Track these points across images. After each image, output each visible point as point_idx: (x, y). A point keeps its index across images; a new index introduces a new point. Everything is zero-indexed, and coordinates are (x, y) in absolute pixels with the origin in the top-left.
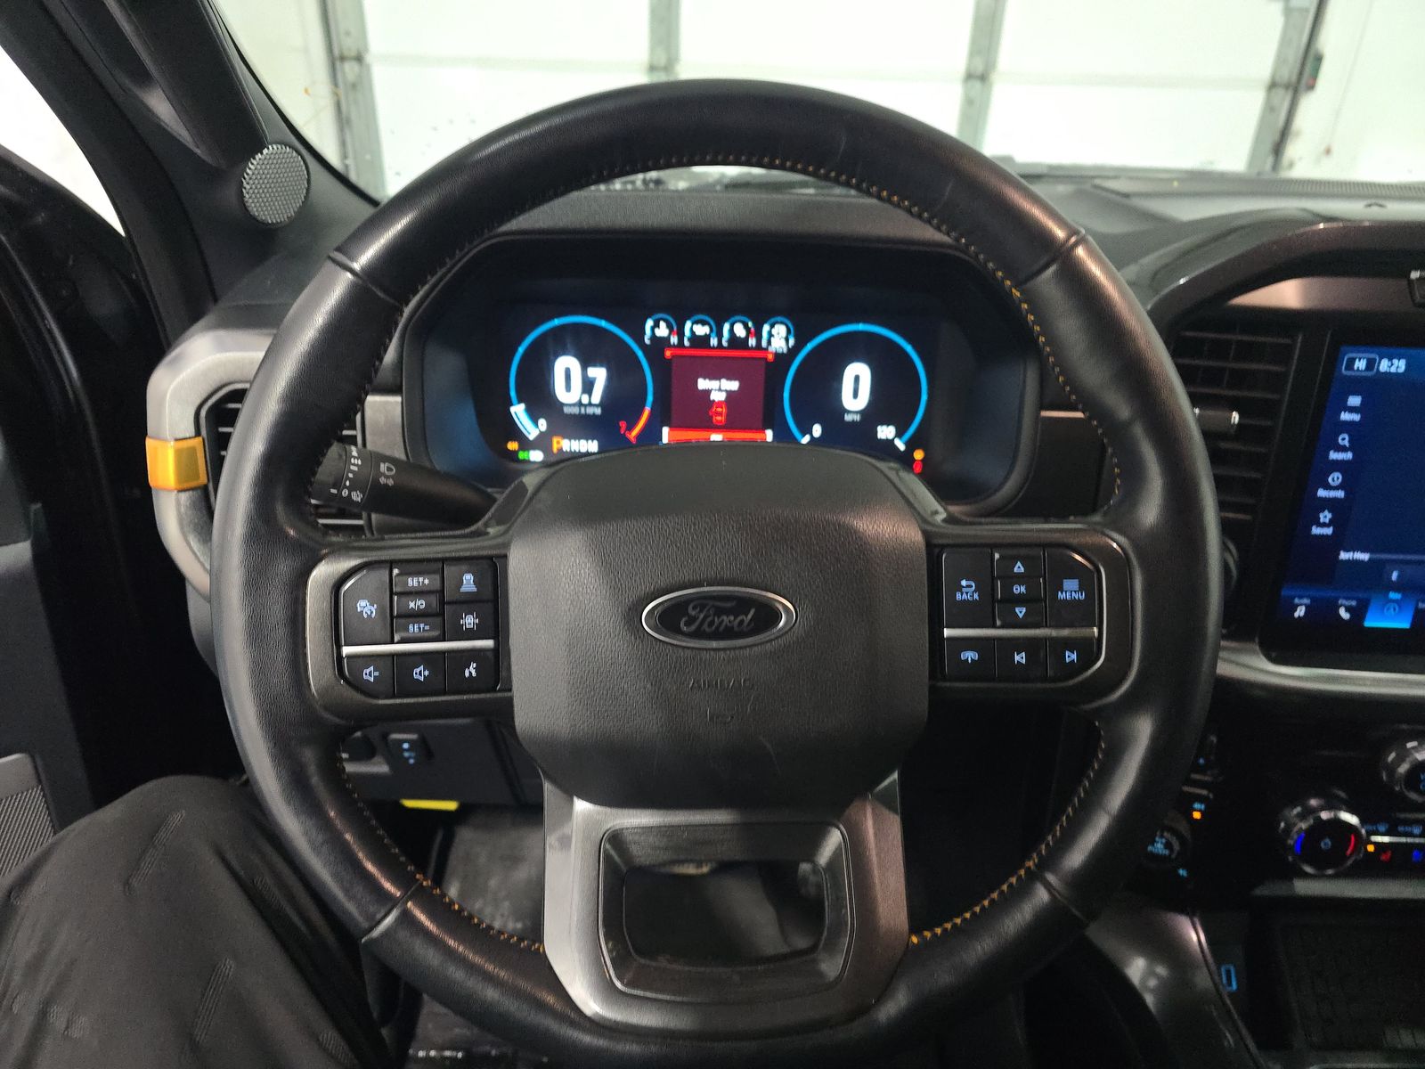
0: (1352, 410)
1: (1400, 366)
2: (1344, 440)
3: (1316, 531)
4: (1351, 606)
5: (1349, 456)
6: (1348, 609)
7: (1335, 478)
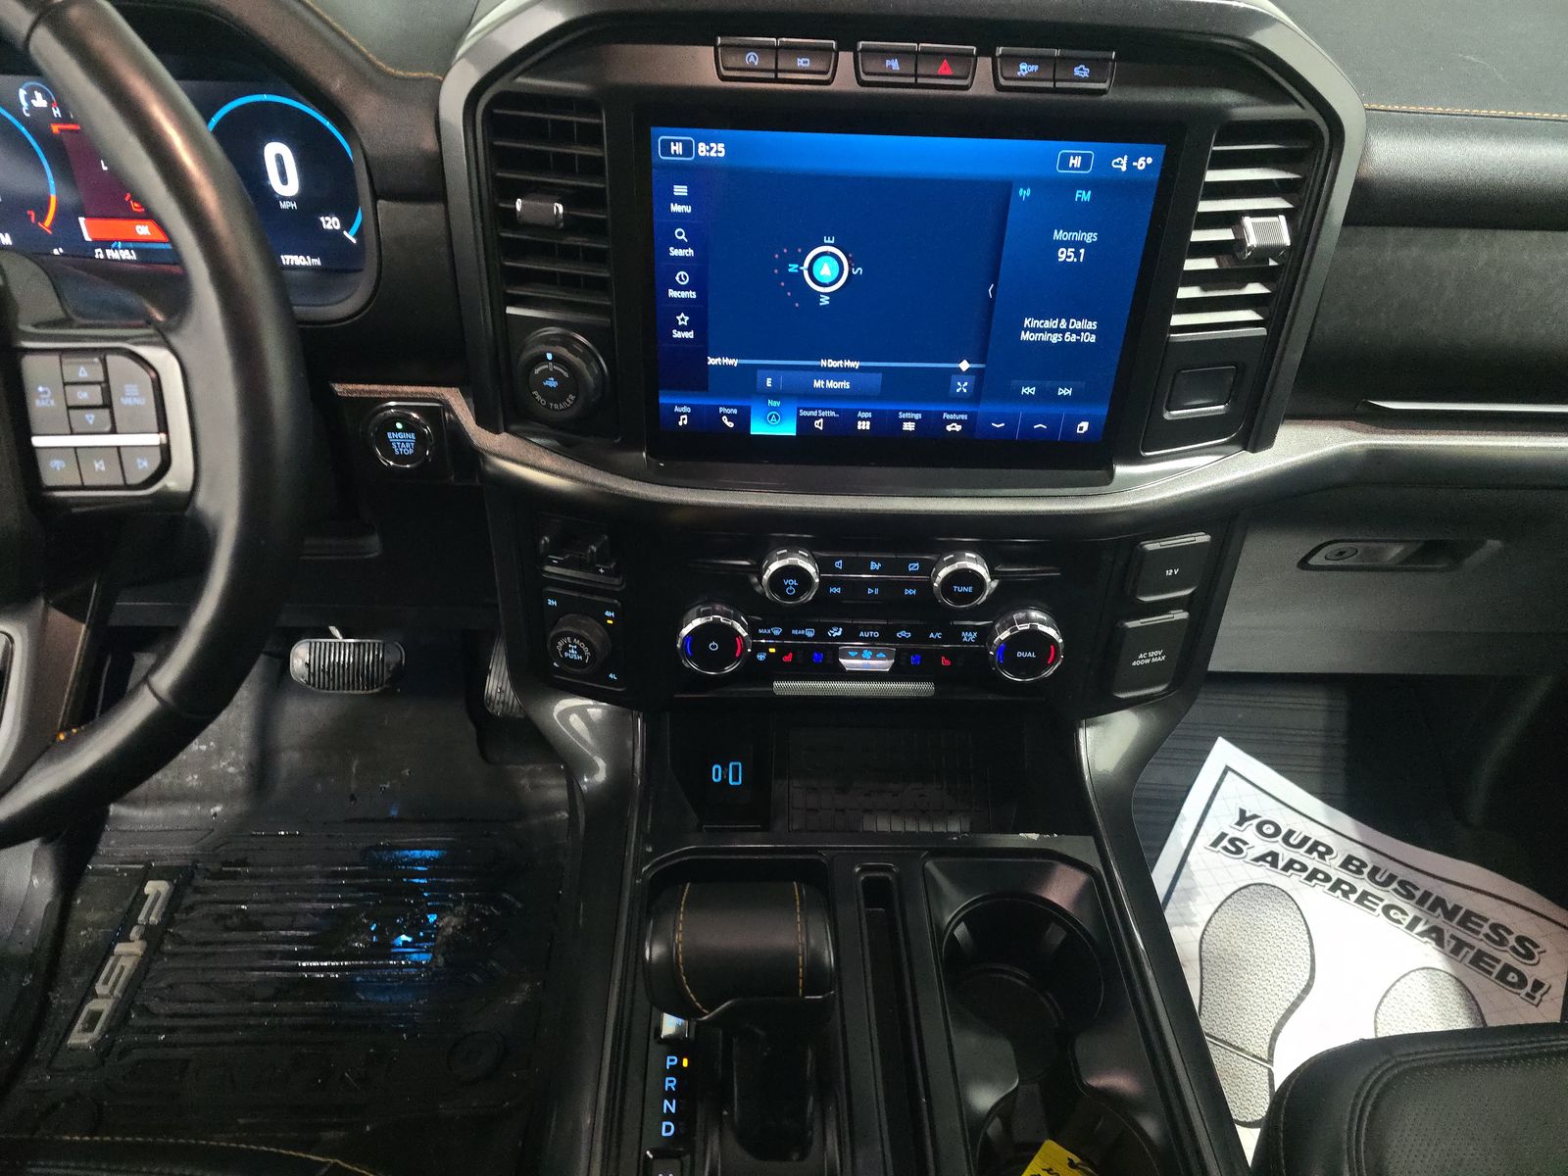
0: (681, 200)
1: (719, 150)
2: (680, 234)
3: (677, 334)
4: (733, 414)
5: (690, 252)
6: (731, 417)
7: (682, 277)
